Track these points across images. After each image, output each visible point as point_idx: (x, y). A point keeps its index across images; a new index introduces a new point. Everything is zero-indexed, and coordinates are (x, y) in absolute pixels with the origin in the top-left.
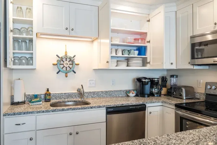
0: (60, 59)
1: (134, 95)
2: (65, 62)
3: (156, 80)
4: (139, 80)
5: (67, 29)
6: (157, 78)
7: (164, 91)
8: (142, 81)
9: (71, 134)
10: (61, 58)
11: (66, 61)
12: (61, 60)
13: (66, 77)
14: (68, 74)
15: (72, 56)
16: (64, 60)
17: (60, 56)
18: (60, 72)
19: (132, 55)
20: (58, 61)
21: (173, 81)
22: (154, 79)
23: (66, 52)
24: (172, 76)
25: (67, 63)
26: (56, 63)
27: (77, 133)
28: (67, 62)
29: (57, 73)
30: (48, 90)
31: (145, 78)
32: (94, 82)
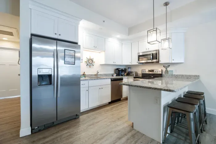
1: (116, 75)
4: (117, 69)
5: (94, 47)
6: (123, 69)
7: (126, 74)
8: (119, 70)
9: (100, 89)
14: (91, 66)
15: (92, 58)
16: (89, 60)
17: (88, 58)
18: (88, 65)
20: (87, 60)
21: (129, 70)
24: (129, 68)
27: (102, 88)
30: (84, 73)
31: (120, 69)
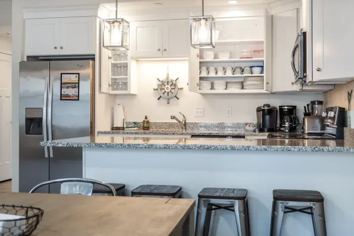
0: (160, 83)
2: (167, 86)
3: (286, 108)
5: (159, 50)
6: (287, 106)
10: (162, 81)
11: (168, 84)
12: (162, 84)
13: (168, 104)
15: (174, 80)
16: (166, 84)
17: (161, 80)
18: (161, 98)
19: (245, 73)
20: (158, 85)
22: (283, 108)
23: (168, 75)
25: (168, 88)
26: (156, 87)
28: (169, 86)
29: (159, 99)
30: (146, 118)
32: (202, 110)
